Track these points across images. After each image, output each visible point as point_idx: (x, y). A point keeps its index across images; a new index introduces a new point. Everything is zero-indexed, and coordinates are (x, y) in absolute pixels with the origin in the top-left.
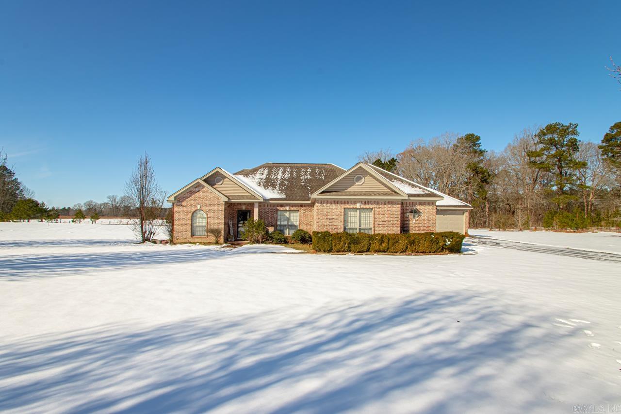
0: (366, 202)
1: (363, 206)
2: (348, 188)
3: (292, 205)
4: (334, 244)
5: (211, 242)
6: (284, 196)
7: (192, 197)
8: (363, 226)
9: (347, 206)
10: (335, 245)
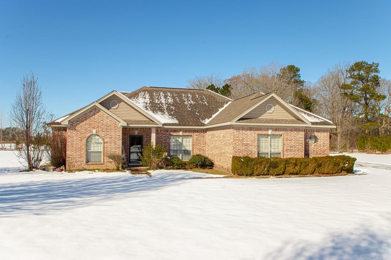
0: (276, 129)
1: (274, 133)
2: (260, 116)
3: (185, 131)
4: (255, 168)
5: (108, 168)
6: (176, 122)
7: (87, 122)
8: (273, 151)
9: (260, 132)
10: (256, 170)
